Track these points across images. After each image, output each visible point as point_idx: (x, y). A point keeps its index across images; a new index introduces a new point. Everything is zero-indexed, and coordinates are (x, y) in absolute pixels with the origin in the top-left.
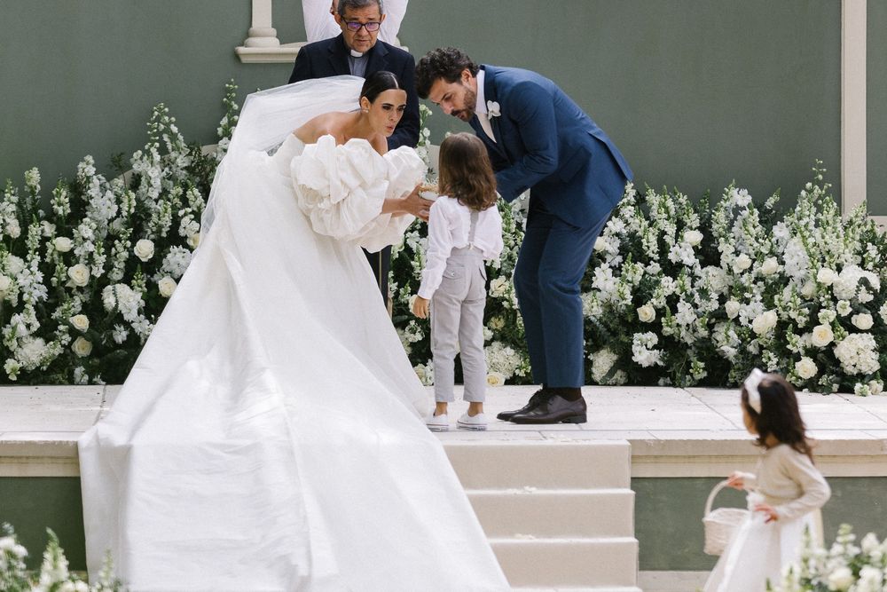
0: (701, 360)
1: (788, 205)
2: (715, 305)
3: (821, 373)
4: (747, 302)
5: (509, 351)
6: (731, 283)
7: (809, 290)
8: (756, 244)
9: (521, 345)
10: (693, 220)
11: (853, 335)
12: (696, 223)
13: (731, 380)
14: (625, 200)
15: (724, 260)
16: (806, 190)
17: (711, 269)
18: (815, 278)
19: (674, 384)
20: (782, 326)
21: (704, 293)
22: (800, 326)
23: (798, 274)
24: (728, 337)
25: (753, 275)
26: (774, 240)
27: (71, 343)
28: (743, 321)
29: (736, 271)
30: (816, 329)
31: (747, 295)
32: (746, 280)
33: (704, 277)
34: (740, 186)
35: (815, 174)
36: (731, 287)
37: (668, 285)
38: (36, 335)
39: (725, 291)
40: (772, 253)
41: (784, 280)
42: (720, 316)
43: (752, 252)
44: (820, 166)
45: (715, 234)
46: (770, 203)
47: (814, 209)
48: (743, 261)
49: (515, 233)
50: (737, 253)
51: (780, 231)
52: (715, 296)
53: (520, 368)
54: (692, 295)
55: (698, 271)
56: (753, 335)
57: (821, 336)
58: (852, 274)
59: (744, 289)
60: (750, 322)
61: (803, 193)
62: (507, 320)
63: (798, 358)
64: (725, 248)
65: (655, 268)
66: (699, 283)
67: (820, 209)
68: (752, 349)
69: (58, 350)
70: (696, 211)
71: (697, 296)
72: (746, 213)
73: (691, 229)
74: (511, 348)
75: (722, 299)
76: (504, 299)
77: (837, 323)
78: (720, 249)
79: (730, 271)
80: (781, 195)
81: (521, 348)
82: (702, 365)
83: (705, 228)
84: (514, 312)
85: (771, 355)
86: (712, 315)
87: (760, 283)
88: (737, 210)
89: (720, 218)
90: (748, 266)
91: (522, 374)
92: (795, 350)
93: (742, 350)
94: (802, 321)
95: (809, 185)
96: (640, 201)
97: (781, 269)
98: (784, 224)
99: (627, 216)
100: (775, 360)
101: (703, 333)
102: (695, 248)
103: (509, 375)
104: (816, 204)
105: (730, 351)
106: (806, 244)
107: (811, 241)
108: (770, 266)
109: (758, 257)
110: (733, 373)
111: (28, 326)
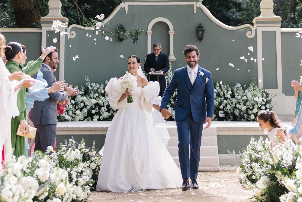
0: (232, 116)
1: (248, 87)
2: (234, 106)
3: (255, 118)
4: (240, 105)
6: (237, 101)
7: (252, 102)
8: (242, 94)
10: (230, 89)
11: (261, 110)
12: (231, 90)
13: (238, 120)
14: (217, 86)
15: (236, 97)
17: (234, 99)
18: (253, 99)
19: (227, 120)
20: (247, 109)
21: (232, 103)
22: (251, 109)
23: (250, 99)
24: (237, 111)
25: (242, 100)
26: (245, 93)
27: (113, 113)
28: (240, 108)
29: (238, 99)
30: (254, 109)
31: (240, 103)
32: (240, 100)
33: (232, 100)
34: (239, 83)
35: (253, 81)
36: (237, 102)
37: (225, 102)
38: (106, 111)
39: (236, 103)
40: (245, 96)
41: (247, 100)
42: (235, 108)
43: (241, 95)
44: (254, 79)
45: (234, 92)
46: (245, 86)
47: (253, 87)
48: (240, 97)
50: (238, 96)
51: (246, 91)
52: (234, 104)
54: (230, 103)
55: (231, 99)
56: (242, 111)
57: (255, 111)
58: (261, 99)
59: (240, 102)
60: (241, 108)
61: (251, 84)
63: (251, 115)
64: (236, 95)
65: (223, 98)
66: (231, 101)
67: (254, 87)
68: (242, 114)
69: (110, 114)
70: (230, 88)
71: (231, 104)
72: (240, 88)
75: (236, 104)
77: (258, 108)
78: (235, 95)
79: (237, 99)
80: (246, 85)
82: (232, 117)
83: (232, 91)
85: (245, 115)
86: (234, 107)
87: (243, 101)
88: (238, 88)
89: (235, 89)
90: (240, 98)
92: (250, 114)
93: (240, 114)
94: (251, 108)
95: (252, 83)
96: (220, 86)
97: (247, 98)
98: (247, 90)
99: (217, 89)
100: (246, 116)
101: (232, 111)
102: (230, 95)
104: (253, 86)
105: (237, 114)
106: (251, 93)
107: (252, 93)
108: (245, 98)
109: (243, 96)
110: (238, 118)
111: (105, 110)
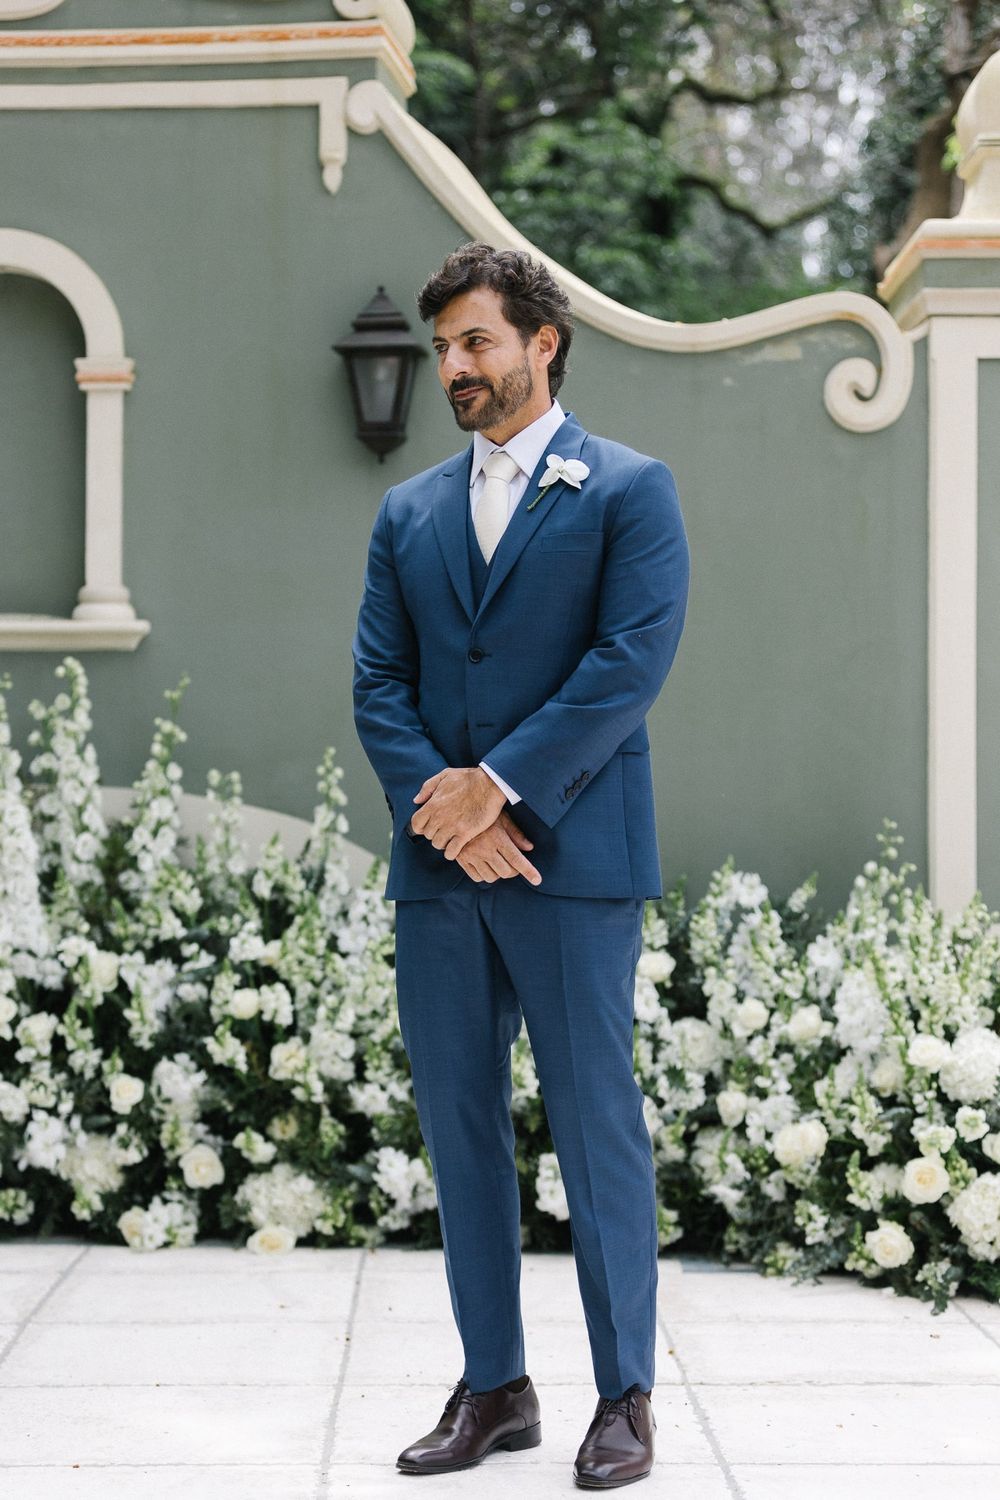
0: (670, 1204)
1: (831, 905)
2: (698, 1098)
3: (921, 1256)
4: (763, 1094)
5: (305, 1184)
6: (729, 1054)
7: (887, 1077)
8: (776, 980)
9: (327, 1172)
10: (657, 931)
11: (987, 1177)
12: (662, 938)
13: (730, 1248)
15: (714, 1010)
16: (865, 876)
17: (688, 1025)
18: (903, 1055)
20: (841, 1150)
21: (676, 1073)
22: (872, 1152)
23: (863, 1045)
24: (723, 1164)
25: (772, 1042)
26: (810, 971)
28: (754, 1134)
29: (739, 1032)
30: (912, 1164)
31: (761, 1082)
32: (758, 1051)
33: (676, 1040)
34: (743, 866)
35: (882, 847)
36: (728, 1063)
39: (717, 1069)
40: (807, 999)
41: (831, 1054)
42: (708, 1118)
43: (768, 995)
44: (891, 833)
45: (697, 960)
46: (798, 900)
47: (884, 913)
48: (753, 1013)
49: (324, 956)
50: (740, 997)
51: (823, 954)
52: (696, 1080)
53: (323, 1217)
54: (653, 1080)
55: (667, 1030)
56: (774, 1164)
57: (923, 1181)
59: (754, 1069)
60: (769, 1136)
61: (860, 881)
62: (301, 1122)
63: (870, 1222)
64: (717, 988)
66: (667, 1055)
67: (895, 912)
68: (772, 1191)
70: (661, 915)
71: (663, 1082)
72: (755, 919)
73: (651, 947)
74: (310, 1176)
75: (712, 1085)
76: (295, 1084)
77: (956, 1154)
78: (707, 989)
79: (726, 1031)
80: (819, 887)
81: (326, 1177)
82: (672, 1215)
83: (677, 947)
84: (316, 1109)
85: (814, 1209)
86: (692, 1116)
87: (786, 1057)
88: (738, 913)
89: (707, 929)
90: (762, 1023)
91: (326, 1228)
92: (864, 1205)
93: (752, 1190)
94: (876, 1143)
95: (871, 867)
97: (826, 1029)
98: (829, 941)
100: (822, 1220)
101: (675, 1153)
102: (659, 987)
103: (303, 1232)
104: (886, 903)
105: (728, 1195)
106: (882, 986)
107: (892, 978)
108: (805, 1025)
109: (779, 1003)
110: (732, 1234)
